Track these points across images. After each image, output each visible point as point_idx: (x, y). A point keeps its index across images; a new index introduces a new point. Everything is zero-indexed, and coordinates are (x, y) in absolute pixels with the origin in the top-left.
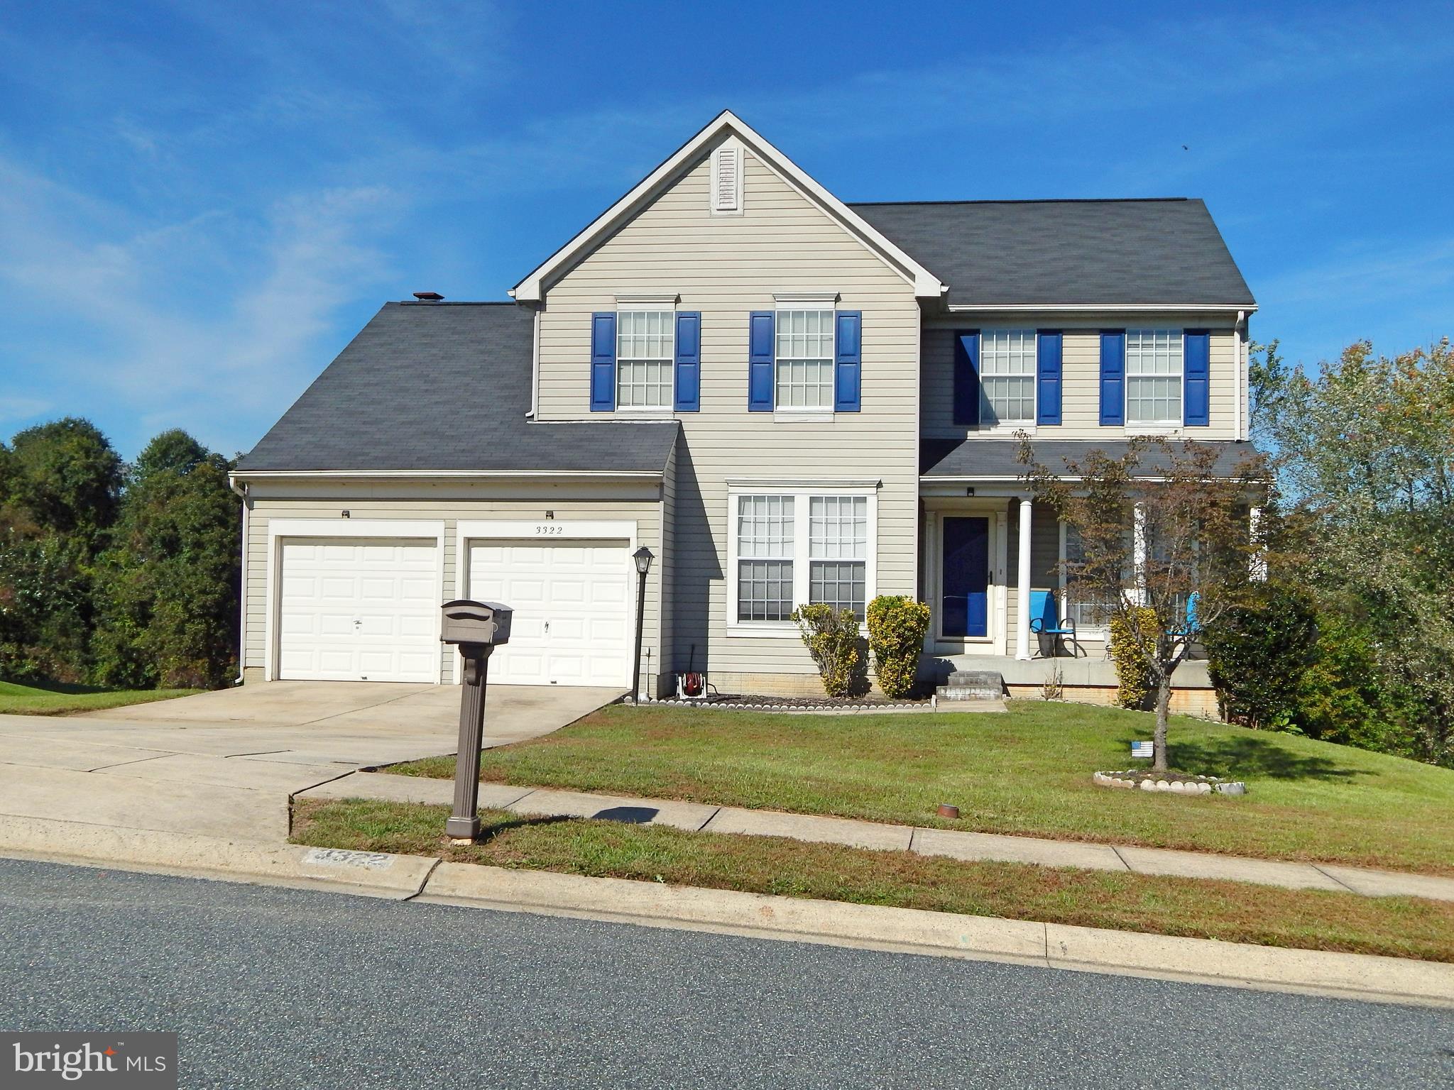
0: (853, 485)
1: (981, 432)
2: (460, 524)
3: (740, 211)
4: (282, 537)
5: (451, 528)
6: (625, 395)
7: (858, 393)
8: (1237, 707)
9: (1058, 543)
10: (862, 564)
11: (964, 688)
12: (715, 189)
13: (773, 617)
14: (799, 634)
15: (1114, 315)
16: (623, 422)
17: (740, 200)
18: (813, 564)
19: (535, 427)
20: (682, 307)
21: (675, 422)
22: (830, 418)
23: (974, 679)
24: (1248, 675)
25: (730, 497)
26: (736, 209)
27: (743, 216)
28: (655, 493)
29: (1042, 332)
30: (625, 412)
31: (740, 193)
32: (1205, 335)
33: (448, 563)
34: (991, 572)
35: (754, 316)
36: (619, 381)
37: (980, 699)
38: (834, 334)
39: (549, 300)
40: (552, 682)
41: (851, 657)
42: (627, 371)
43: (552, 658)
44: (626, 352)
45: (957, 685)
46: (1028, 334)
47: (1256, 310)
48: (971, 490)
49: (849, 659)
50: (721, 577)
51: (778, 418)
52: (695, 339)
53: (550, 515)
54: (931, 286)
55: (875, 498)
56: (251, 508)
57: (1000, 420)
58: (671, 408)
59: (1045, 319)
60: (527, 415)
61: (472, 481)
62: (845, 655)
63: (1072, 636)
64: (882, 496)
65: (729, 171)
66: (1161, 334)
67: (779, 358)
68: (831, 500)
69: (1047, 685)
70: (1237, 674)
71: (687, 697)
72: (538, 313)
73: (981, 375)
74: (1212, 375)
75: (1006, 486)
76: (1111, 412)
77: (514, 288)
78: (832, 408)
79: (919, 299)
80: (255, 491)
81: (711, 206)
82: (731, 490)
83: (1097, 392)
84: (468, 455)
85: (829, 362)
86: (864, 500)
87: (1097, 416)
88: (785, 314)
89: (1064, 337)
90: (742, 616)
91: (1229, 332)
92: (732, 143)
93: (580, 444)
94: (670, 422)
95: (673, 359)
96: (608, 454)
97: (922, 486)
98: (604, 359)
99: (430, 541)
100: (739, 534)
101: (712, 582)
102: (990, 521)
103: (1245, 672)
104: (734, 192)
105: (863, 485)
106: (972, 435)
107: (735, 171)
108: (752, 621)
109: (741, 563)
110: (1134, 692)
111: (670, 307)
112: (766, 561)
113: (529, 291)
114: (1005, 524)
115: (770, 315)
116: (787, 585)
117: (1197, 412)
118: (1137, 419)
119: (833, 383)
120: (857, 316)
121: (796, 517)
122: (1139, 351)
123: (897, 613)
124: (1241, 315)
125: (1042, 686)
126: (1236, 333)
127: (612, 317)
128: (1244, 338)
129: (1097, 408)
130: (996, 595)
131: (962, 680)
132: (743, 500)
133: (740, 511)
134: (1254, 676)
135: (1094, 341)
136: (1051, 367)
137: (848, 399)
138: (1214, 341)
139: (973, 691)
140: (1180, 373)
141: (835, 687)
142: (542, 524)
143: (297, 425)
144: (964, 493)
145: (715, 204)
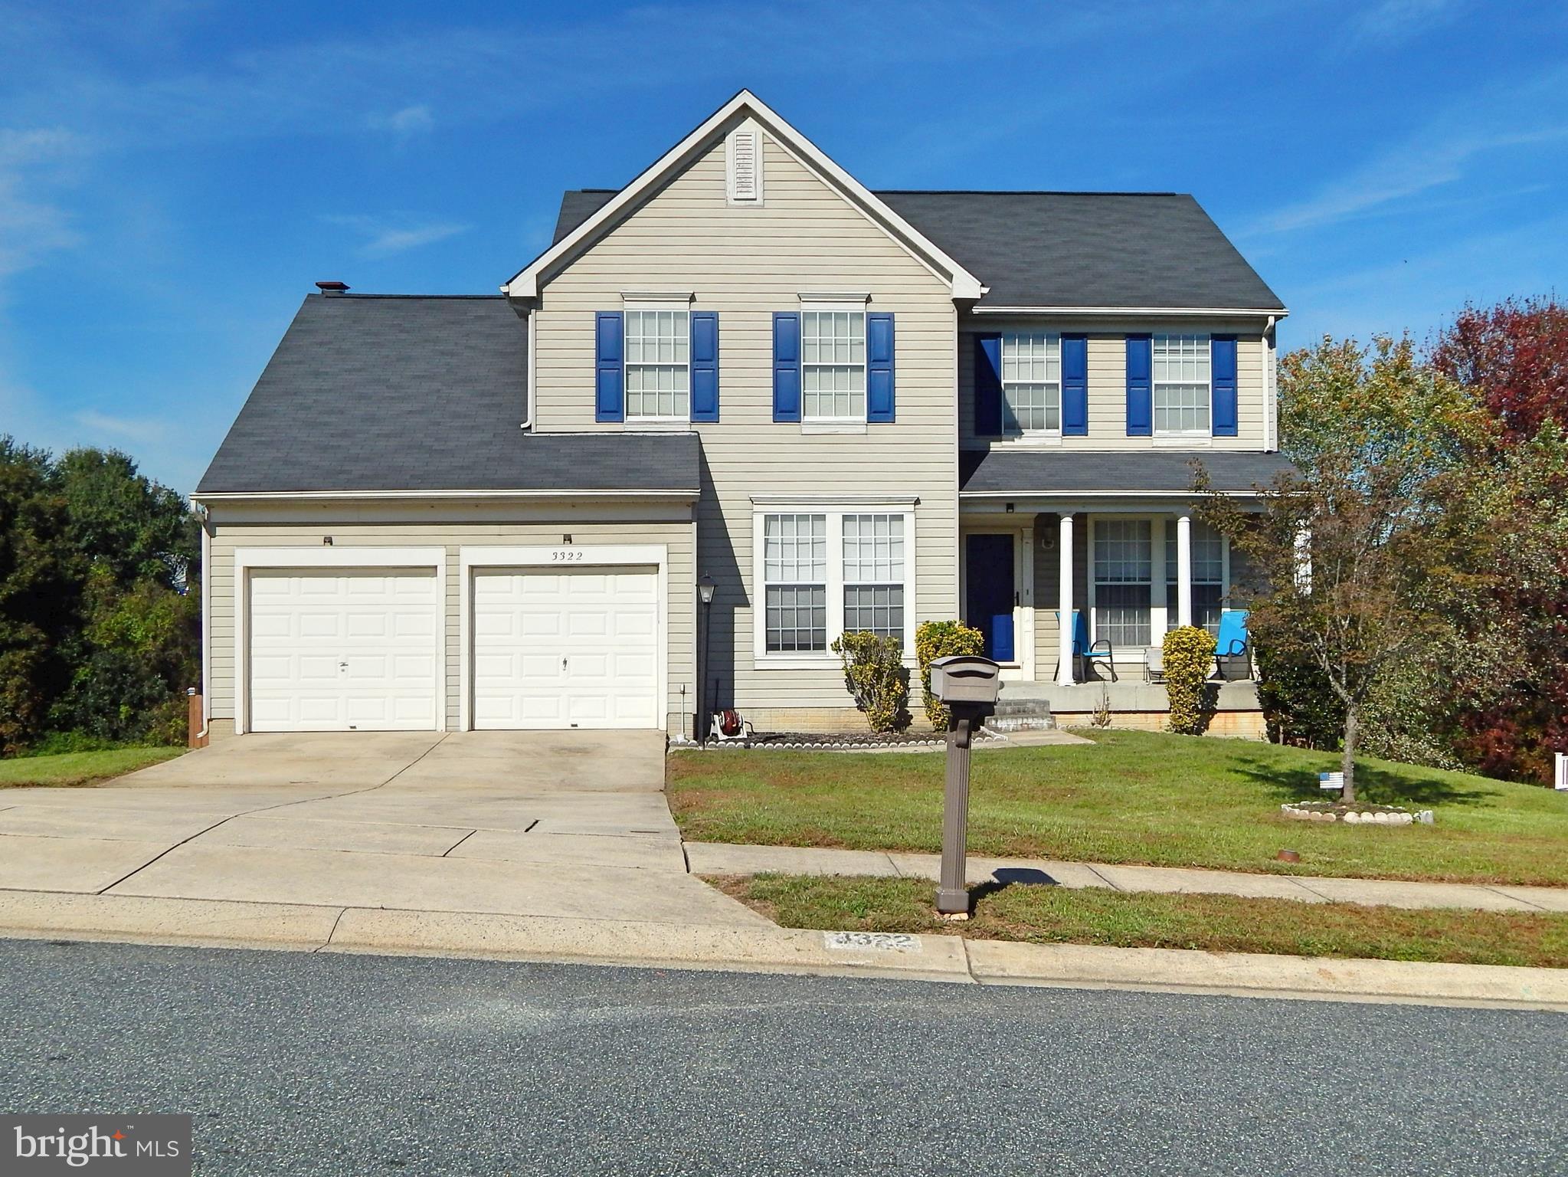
0: (890, 501)
1: (1004, 443)
2: (463, 551)
3: (759, 202)
4: (249, 568)
5: (453, 555)
6: (634, 403)
7: (892, 404)
8: (1295, 730)
9: (1086, 561)
10: (901, 587)
11: (1016, 718)
12: (731, 177)
13: (804, 647)
14: (841, 665)
15: (1141, 319)
16: (634, 434)
17: (760, 189)
18: (847, 588)
19: (538, 439)
20: (697, 307)
21: (693, 434)
22: (862, 429)
23: (1022, 708)
24: (1308, 696)
25: (755, 516)
26: (755, 199)
27: (762, 207)
28: (687, 513)
29: (1066, 336)
30: (634, 423)
31: (759, 181)
32: (1232, 340)
33: (451, 594)
34: (1018, 593)
35: (777, 316)
36: (627, 389)
37: (1033, 728)
38: (865, 338)
39: (545, 297)
40: (573, 726)
41: (895, 688)
42: (635, 378)
43: (573, 699)
44: (633, 357)
45: (1004, 715)
46: (1052, 339)
47: (1286, 316)
48: (1010, 506)
49: (893, 690)
50: (747, 604)
51: (806, 430)
52: (713, 343)
53: (568, 538)
54: (968, 286)
55: (913, 516)
56: (212, 535)
57: (1023, 431)
58: (687, 418)
59: (1069, 322)
60: (523, 426)
61: (477, 502)
62: (890, 686)
63: (1107, 660)
64: (921, 513)
65: (746, 157)
66: (1188, 339)
67: (805, 364)
68: (866, 518)
69: (1096, 712)
70: (1297, 695)
71: (726, 737)
72: (533, 311)
73: (1003, 382)
74: (1240, 383)
75: (1048, 501)
76: (1139, 421)
77: (508, 284)
78: (864, 418)
79: (956, 301)
80: (217, 516)
81: (728, 195)
82: (756, 508)
83: (1124, 400)
84: (470, 472)
85: (860, 368)
86: (900, 518)
87: (1124, 426)
88: (811, 316)
89: (1089, 341)
90: (771, 647)
91: (1257, 338)
92: (749, 125)
93: (593, 459)
94: (688, 434)
95: (688, 364)
96: (629, 471)
97: (963, 502)
98: (610, 364)
99: (431, 570)
100: (766, 557)
101: (737, 610)
102: (1015, 539)
103: (1305, 693)
104: (752, 180)
105: (901, 501)
106: (995, 446)
107: (753, 157)
108: (781, 651)
109: (768, 588)
110: (1188, 716)
111: (684, 307)
112: (795, 586)
113: (524, 286)
114: (1031, 541)
115: (795, 316)
116: (819, 613)
117: (1225, 421)
118: (1165, 429)
119: (865, 391)
120: (890, 317)
121: (828, 538)
122: (1167, 357)
123: (953, 640)
124: (1271, 320)
125: (1091, 712)
126: (1264, 339)
127: (618, 316)
128: (1272, 345)
129: (1124, 417)
130: (1024, 618)
131: (1009, 709)
132: (769, 519)
133: (767, 532)
134: (1314, 697)
135: (1120, 346)
136: (1075, 373)
137: (881, 409)
138: (1242, 347)
139: (1025, 721)
140: (1208, 380)
141: (883, 721)
142: (559, 550)
143: (251, 439)
144: (1003, 509)
145: (732, 192)
